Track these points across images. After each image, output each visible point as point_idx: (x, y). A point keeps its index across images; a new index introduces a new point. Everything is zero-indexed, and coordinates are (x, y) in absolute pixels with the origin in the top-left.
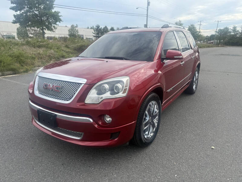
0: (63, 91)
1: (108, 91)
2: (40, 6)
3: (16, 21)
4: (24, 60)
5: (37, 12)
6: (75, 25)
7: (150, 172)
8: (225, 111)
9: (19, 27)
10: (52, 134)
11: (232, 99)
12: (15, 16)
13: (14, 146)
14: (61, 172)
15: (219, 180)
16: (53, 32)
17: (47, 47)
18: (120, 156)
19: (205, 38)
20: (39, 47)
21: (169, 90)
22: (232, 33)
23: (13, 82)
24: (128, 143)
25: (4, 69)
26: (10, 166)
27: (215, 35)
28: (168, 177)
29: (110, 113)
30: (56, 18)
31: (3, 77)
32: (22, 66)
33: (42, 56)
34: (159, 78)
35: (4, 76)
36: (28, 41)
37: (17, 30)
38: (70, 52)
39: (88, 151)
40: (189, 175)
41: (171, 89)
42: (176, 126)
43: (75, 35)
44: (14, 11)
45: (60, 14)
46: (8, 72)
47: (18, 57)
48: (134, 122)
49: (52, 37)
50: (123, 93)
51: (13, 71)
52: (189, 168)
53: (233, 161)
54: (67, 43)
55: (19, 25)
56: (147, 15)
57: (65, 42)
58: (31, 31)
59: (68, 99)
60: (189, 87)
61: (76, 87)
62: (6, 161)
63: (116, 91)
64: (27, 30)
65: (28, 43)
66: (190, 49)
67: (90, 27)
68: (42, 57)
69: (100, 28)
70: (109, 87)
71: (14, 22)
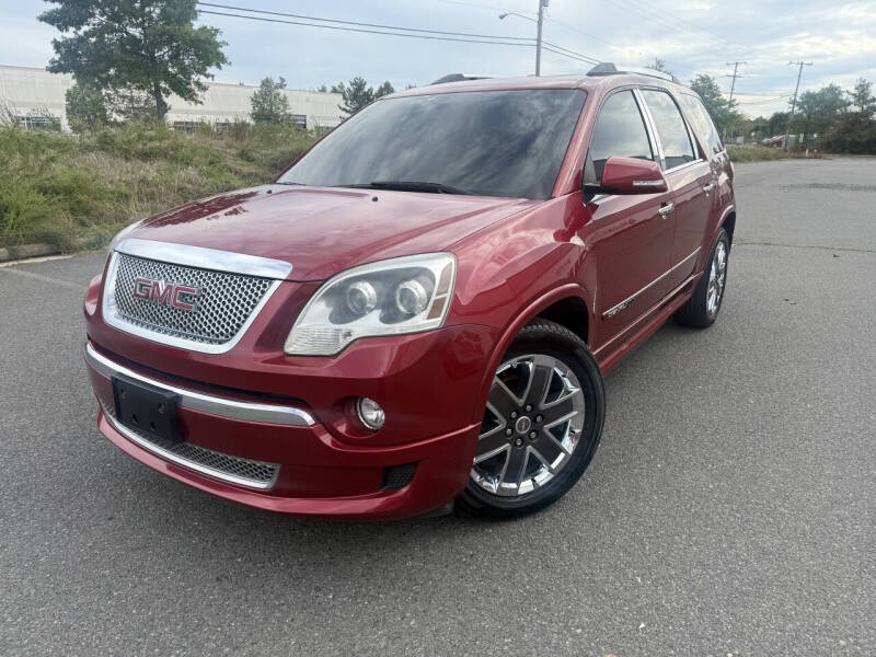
0: (205, 307)
1: (372, 310)
2: (147, 9)
3: (63, 62)
4: (90, 204)
5: (136, 32)
6: (277, 81)
7: (546, 609)
8: (827, 390)
9: (75, 88)
10: (169, 468)
11: (853, 345)
12: (57, 46)
13: (42, 510)
14: (213, 609)
15: (806, 645)
16: (197, 102)
17: (174, 159)
18: (432, 552)
19: (753, 126)
20: (146, 156)
21: (611, 311)
22: (855, 109)
23: (48, 283)
24: (449, 507)
25: (18, 236)
26: (25, 582)
27: (788, 114)
28: (612, 633)
29: (380, 391)
30: (207, 51)
31: (15, 263)
32: (83, 224)
33: (155, 189)
34: (572, 264)
35: (16, 259)
36: (105, 135)
37: (68, 100)
38: (256, 175)
39: (312, 531)
40: (691, 625)
41: (621, 305)
42: (642, 444)
43: (277, 116)
44: (56, 28)
45: (219, 39)
46: (32, 245)
47: (68, 191)
48: (471, 427)
49: (192, 123)
50: (429, 318)
51: (48, 242)
52: (692, 598)
53: (859, 573)
54: (245, 144)
55: (73, 77)
56: (539, 40)
57: (238, 138)
58: (117, 101)
59: (221, 338)
60: (690, 299)
61: (252, 291)
62: (9, 566)
63: (404, 306)
64: (103, 99)
65: (105, 144)
66: (695, 159)
67: (329, 89)
68: (153, 193)
69: (366, 90)
70: (379, 295)
71: (55, 68)
